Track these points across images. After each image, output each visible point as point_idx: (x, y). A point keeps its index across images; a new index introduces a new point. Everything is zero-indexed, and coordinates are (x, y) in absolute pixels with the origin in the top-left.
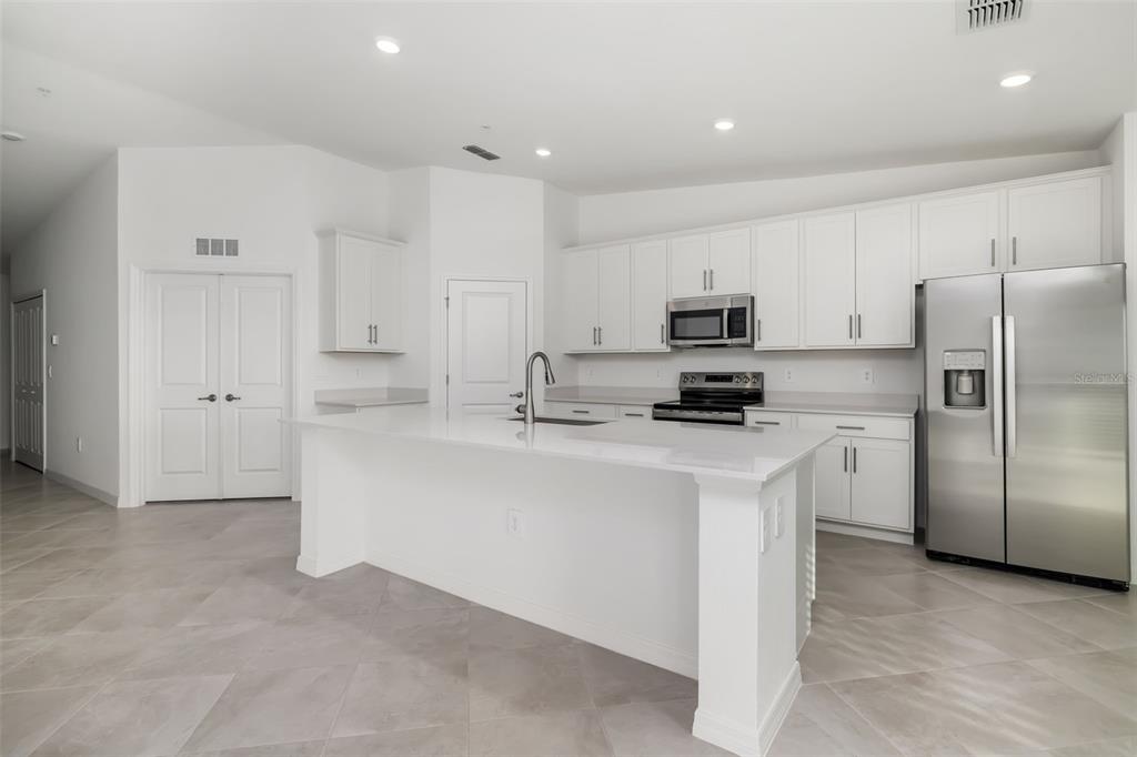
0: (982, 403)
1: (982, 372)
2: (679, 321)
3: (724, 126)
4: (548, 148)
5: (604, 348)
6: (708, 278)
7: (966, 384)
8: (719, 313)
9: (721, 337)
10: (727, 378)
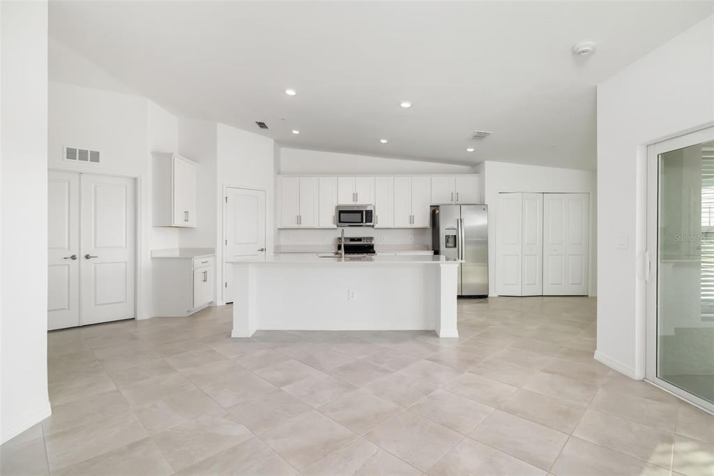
0: (455, 246)
1: (455, 236)
2: (341, 214)
3: (384, 141)
4: (298, 130)
5: (302, 226)
6: (355, 196)
7: (451, 240)
8: (361, 212)
9: (362, 222)
10: (359, 240)
